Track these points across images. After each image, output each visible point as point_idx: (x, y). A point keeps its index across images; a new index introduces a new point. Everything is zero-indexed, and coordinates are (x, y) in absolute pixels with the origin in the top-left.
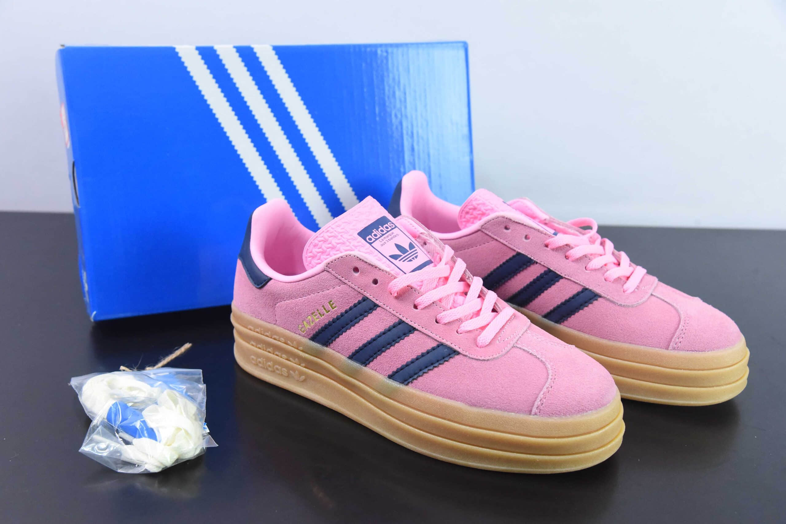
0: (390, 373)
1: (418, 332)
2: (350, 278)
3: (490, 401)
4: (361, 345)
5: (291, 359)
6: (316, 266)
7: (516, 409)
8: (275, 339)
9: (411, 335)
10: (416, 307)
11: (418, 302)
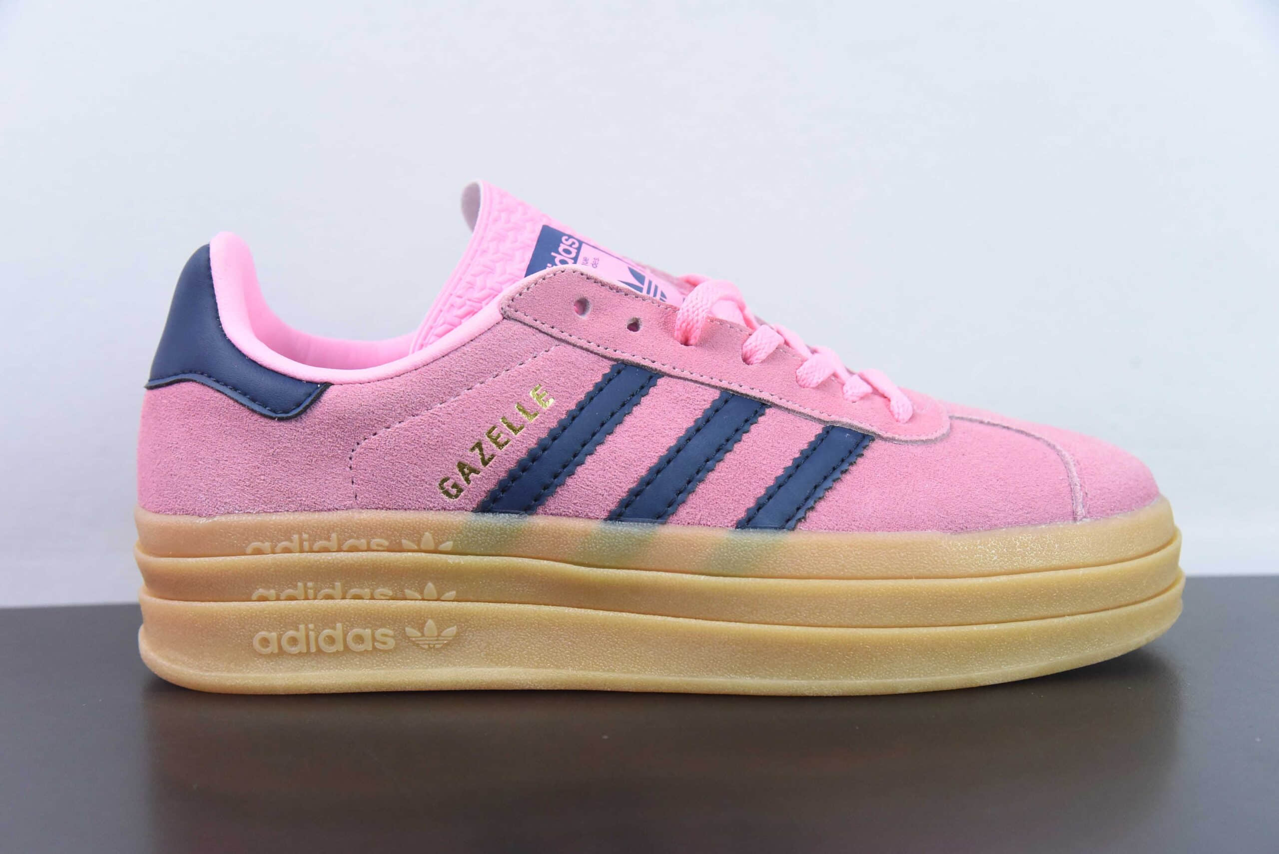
0: (741, 514)
1: (773, 411)
2: (571, 325)
3: (991, 511)
4: (643, 473)
5: (408, 592)
6: (460, 323)
7: (1047, 516)
8: (354, 549)
9: (761, 419)
10: (746, 360)
11: (749, 347)
